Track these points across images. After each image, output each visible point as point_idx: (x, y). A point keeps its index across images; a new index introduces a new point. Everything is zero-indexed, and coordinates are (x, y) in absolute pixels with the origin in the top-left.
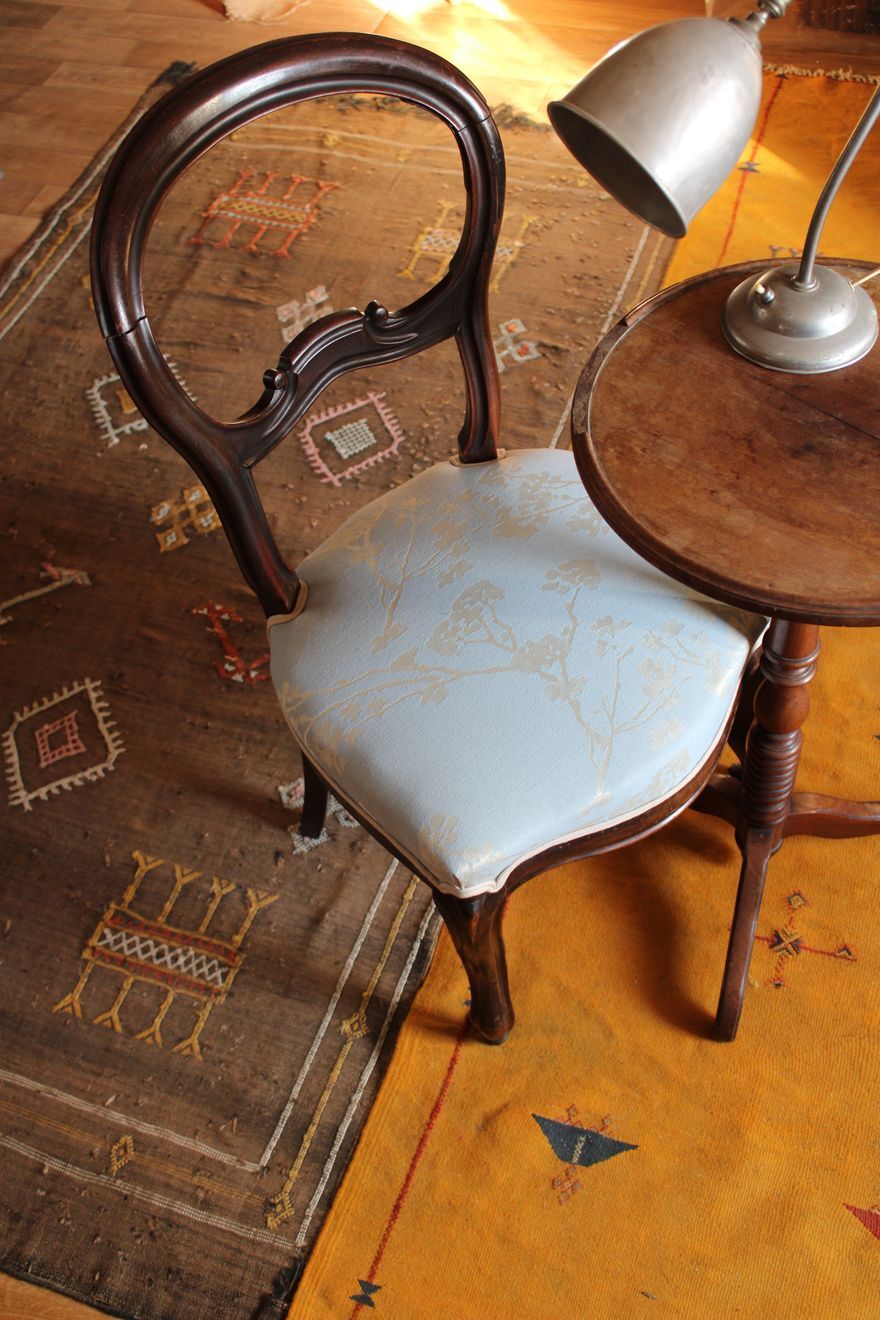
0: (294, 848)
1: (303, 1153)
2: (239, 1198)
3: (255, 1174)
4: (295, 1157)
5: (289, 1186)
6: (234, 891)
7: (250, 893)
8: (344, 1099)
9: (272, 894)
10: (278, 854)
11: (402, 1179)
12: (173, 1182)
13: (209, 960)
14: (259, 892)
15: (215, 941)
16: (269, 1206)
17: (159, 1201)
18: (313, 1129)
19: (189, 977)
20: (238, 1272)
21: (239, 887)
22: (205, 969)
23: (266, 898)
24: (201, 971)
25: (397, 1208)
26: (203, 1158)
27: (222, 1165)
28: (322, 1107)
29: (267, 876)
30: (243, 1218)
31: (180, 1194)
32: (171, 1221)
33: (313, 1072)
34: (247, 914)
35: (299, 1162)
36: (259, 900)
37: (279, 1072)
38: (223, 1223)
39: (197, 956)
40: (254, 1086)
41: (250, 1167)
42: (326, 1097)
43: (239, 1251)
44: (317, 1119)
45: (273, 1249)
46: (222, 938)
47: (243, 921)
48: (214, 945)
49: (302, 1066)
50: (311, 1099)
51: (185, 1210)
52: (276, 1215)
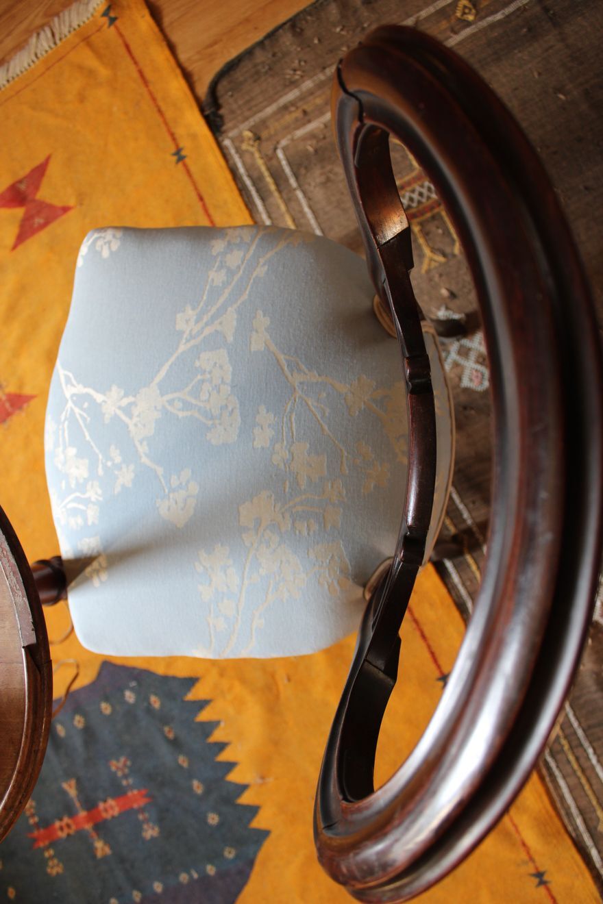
0: (447, 308)
1: (266, 174)
2: (274, 126)
3: (278, 142)
4: (269, 169)
5: (257, 155)
6: (453, 249)
7: (441, 259)
8: (274, 216)
9: (428, 271)
10: (453, 295)
11: (211, 211)
12: (311, 98)
13: (419, 202)
14: (436, 264)
15: (428, 215)
16: (258, 138)
17: (308, 84)
18: (273, 187)
19: (420, 183)
20: (241, 102)
21: (454, 256)
22: (415, 196)
23: (429, 265)
24: (417, 193)
25: (201, 199)
26: (309, 121)
27: (297, 128)
28: (280, 202)
29: (444, 278)
30: (264, 122)
31: (302, 98)
32: (293, 84)
33: (302, 212)
34: (428, 245)
35: (263, 169)
36: (431, 260)
37: (319, 194)
38: (269, 110)
39: (429, 198)
40: (321, 174)
41: (284, 142)
42: (283, 208)
43: (249, 109)
44: (276, 194)
45: (235, 127)
46: (427, 221)
47: (426, 241)
48: (426, 212)
49: (310, 207)
50: (289, 200)
51: (292, 95)
52: (250, 139)
